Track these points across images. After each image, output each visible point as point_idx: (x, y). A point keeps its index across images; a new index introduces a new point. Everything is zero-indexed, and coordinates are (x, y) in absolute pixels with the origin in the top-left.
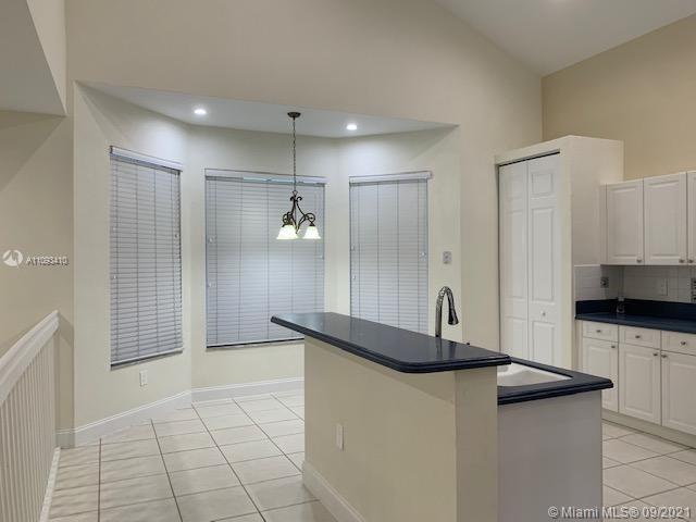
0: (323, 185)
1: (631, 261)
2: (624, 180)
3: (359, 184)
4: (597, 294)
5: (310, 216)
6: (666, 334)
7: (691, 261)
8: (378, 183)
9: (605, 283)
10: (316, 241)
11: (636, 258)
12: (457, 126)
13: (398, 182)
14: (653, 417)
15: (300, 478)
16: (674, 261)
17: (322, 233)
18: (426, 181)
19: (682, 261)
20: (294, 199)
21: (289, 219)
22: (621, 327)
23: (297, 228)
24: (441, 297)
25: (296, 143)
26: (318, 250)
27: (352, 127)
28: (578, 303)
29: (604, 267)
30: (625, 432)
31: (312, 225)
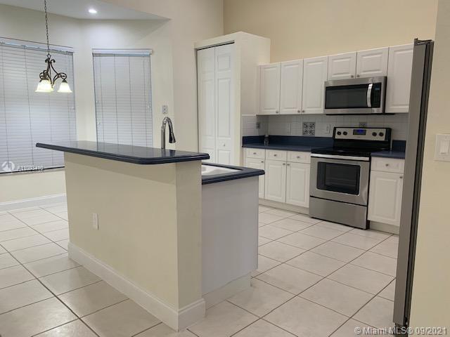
0: (71, 53)
1: (272, 112)
2: (271, 63)
3: (100, 55)
4: (254, 132)
5: (63, 75)
6: (289, 152)
7: (303, 112)
8: (114, 55)
9: (258, 126)
10: (68, 94)
11: (275, 110)
12: (170, 19)
13: (129, 55)
14: (281, 199)
15: (67, 255)
16: (294, 112)
17: (73, 88)
18: (149, 56)
19: (299, 112)
20: (49, 61)
21: (45, 76)
22: (267, 151)
23: (53, 83)
24: (164, 124)
25: (47, 18)
26: (70, 102)
27: (93, 11)
28: (243, 137)
29: (258, 116)
30: (267, 209)
31: (64, 81)
